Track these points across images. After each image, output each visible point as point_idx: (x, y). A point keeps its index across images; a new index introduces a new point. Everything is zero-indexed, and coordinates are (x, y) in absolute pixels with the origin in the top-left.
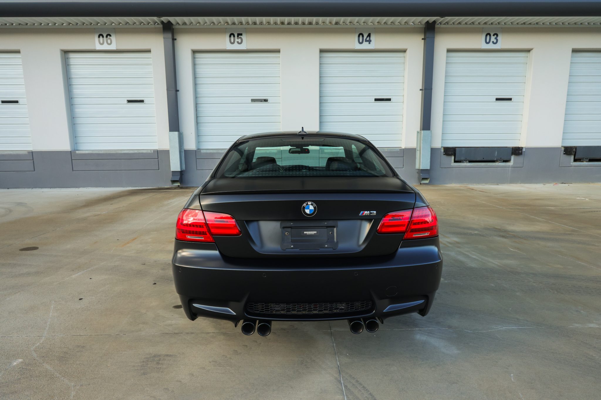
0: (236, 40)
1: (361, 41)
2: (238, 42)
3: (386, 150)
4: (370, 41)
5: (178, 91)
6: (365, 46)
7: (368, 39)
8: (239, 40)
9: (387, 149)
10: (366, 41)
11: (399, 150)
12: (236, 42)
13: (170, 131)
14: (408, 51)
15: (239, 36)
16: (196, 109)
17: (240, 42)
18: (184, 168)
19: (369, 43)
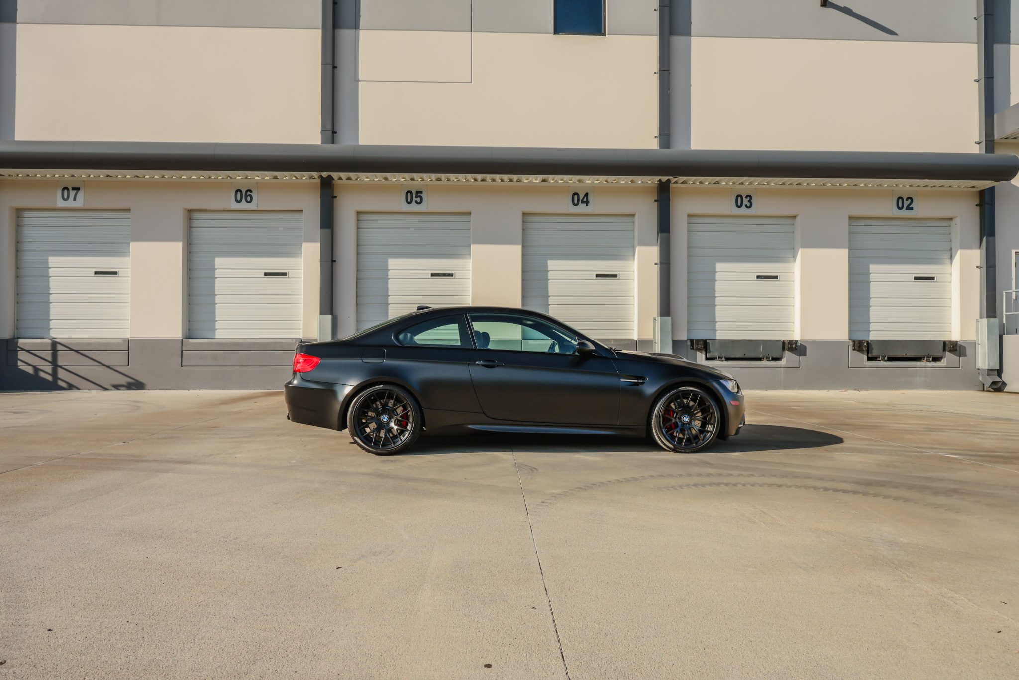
0: (415, 199)
1: (576, 202)
2: (416, 202)
4: (587, 203)
5: (336, 261)
6: (581, 207)
7: (585, 200)
8: (419, 199)
9: (614, 341)
10: (583, 202)
11: (630, 343)
12: (414, 202)
13: (320, 314)
14: (637, 215)
15: (419, 194)
16: (357, 285)
17: (419, 201)
19: (587, 205)
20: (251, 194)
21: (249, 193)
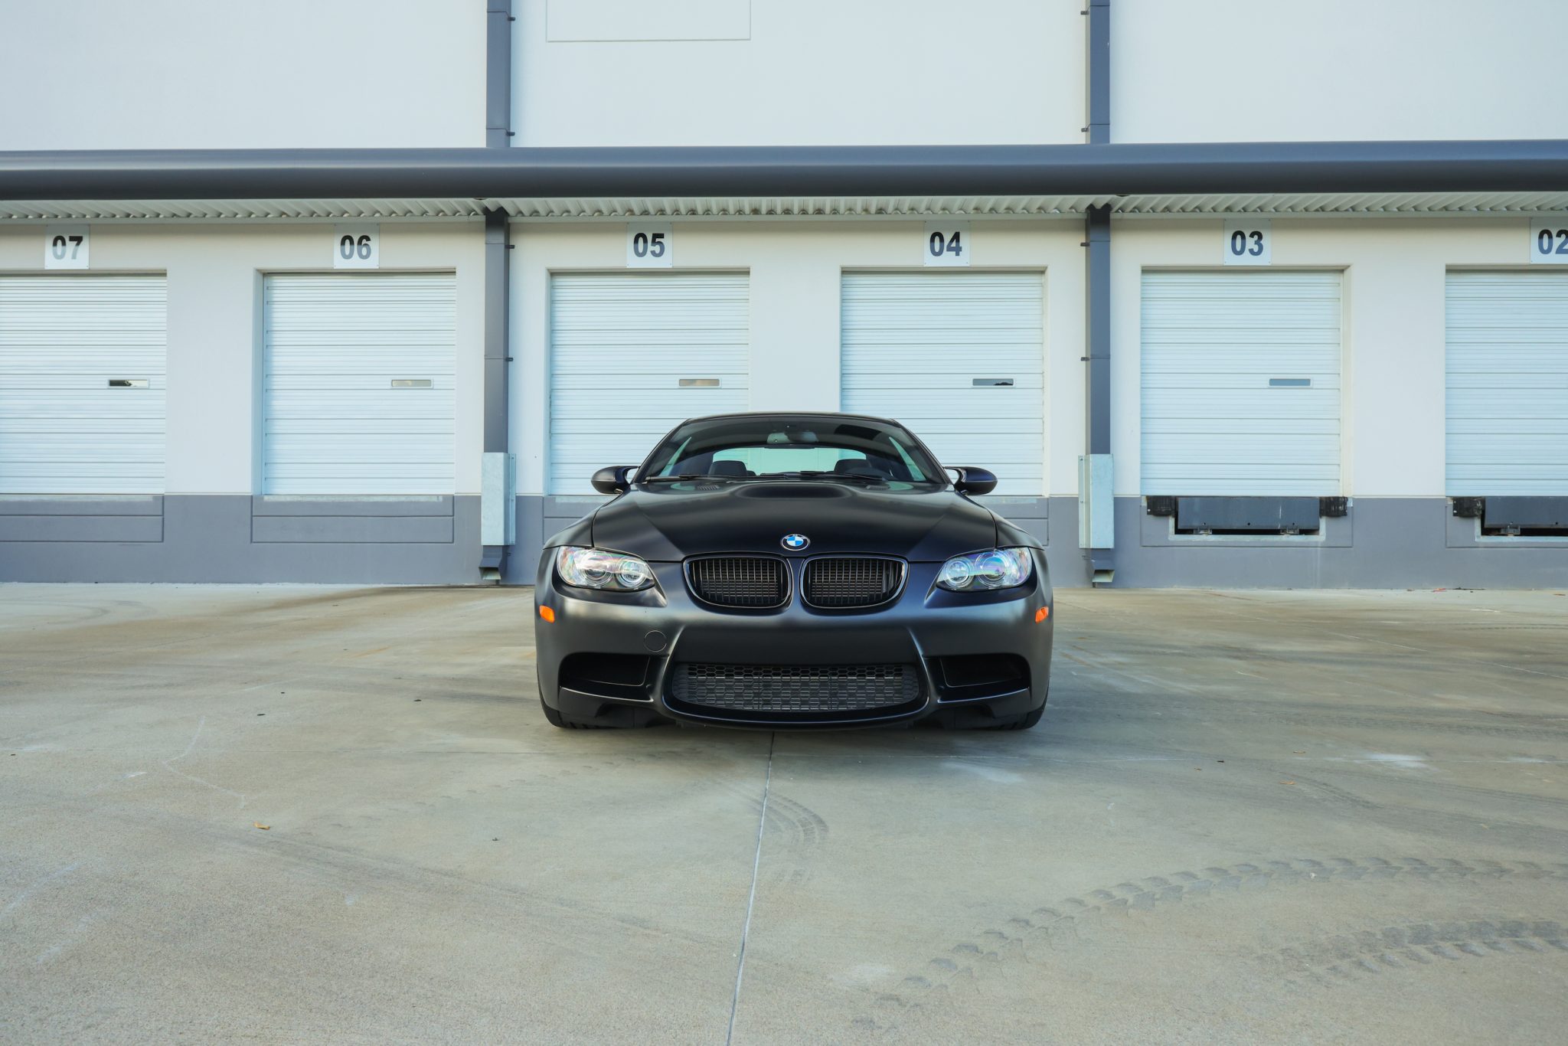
0: (650, 248)
1: (937, 249)
2: (653, 253)
3: (1004, 502)
4: (958, 250)
5: (512, 359)
6: (948, 260)
7: (954, 244)
8: (657, 249)
9: (1006, 500)
10: (950, 249)
11: (1035, 502)
12: (649, 252)
13: (486, 451)
14: (1049, 272)
15: (657, 240)
16: (551, 402)
17: (658, 252)
18: (512, 540)
19: (957, 254)
20: (368, 243)
21: (364, 241)
